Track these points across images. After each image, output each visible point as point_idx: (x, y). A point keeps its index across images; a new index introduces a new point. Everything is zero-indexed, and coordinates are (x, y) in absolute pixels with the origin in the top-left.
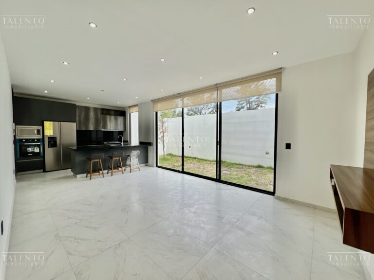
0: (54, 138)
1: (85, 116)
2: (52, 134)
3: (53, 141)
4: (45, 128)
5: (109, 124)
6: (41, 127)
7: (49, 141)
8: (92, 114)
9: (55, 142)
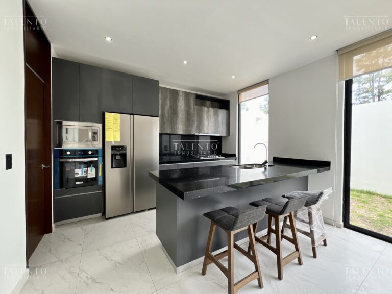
0: (122, 147)
1: (171, 106)
2: (119, 140)
3: (121, 155)
4: (106, 127)
5: (205, 122)
6: (100, 125)
7: (112, 155)
8: (181, 104)
9: (124, 156)
